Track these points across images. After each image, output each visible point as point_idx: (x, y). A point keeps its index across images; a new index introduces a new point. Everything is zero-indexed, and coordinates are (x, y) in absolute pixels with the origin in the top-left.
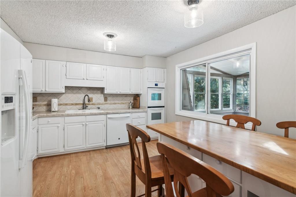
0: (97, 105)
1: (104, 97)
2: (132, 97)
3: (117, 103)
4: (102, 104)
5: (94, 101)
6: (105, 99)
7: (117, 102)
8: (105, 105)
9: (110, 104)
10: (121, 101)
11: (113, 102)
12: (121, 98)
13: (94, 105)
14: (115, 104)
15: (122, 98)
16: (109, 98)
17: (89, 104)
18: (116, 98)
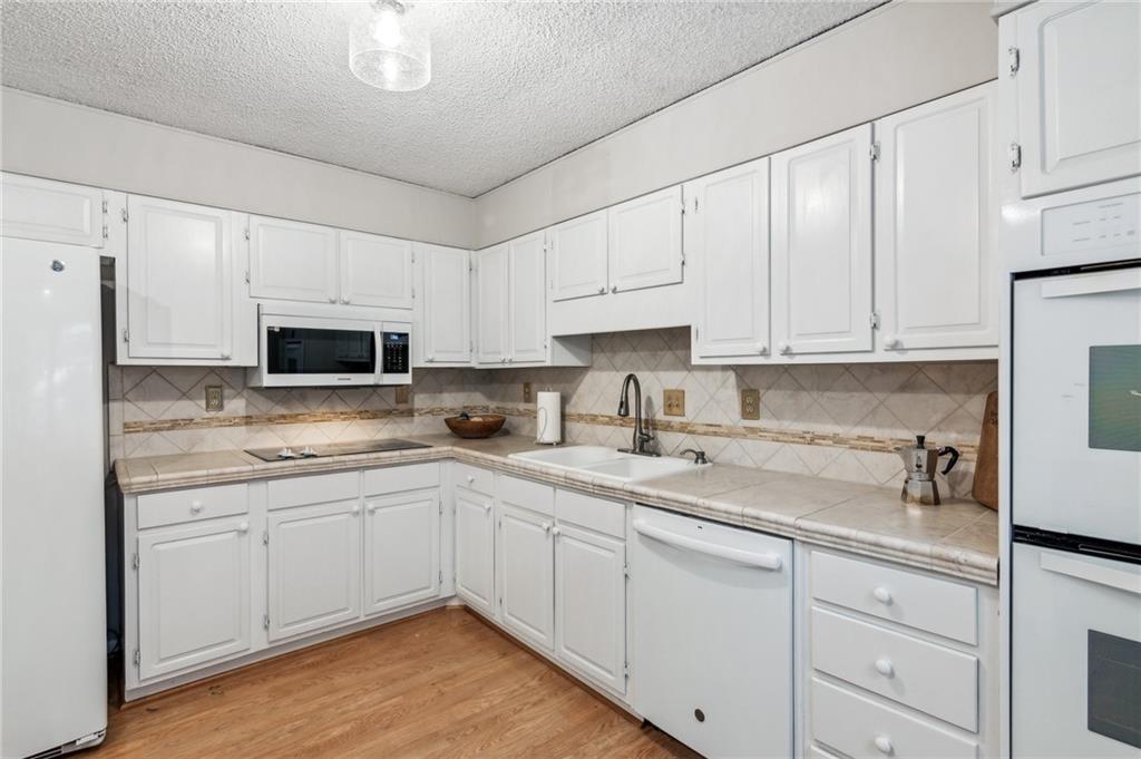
0: (705, 434)
1: (739, 387)
2: (969, 392)
3: (824, 438)
4: (728, 436)
5: (692, 412)
6: (744, 405)
7: (829, 429)
8: (745, 442)
9: (780, 437)
10: (859, 423)
11: (799, 427)
12: (858, 400)
13: (689, 432)
14: (813, 440)
15: (866, 396)
16: (770, 398)
17: (668, 427)
18: (815, 394)
